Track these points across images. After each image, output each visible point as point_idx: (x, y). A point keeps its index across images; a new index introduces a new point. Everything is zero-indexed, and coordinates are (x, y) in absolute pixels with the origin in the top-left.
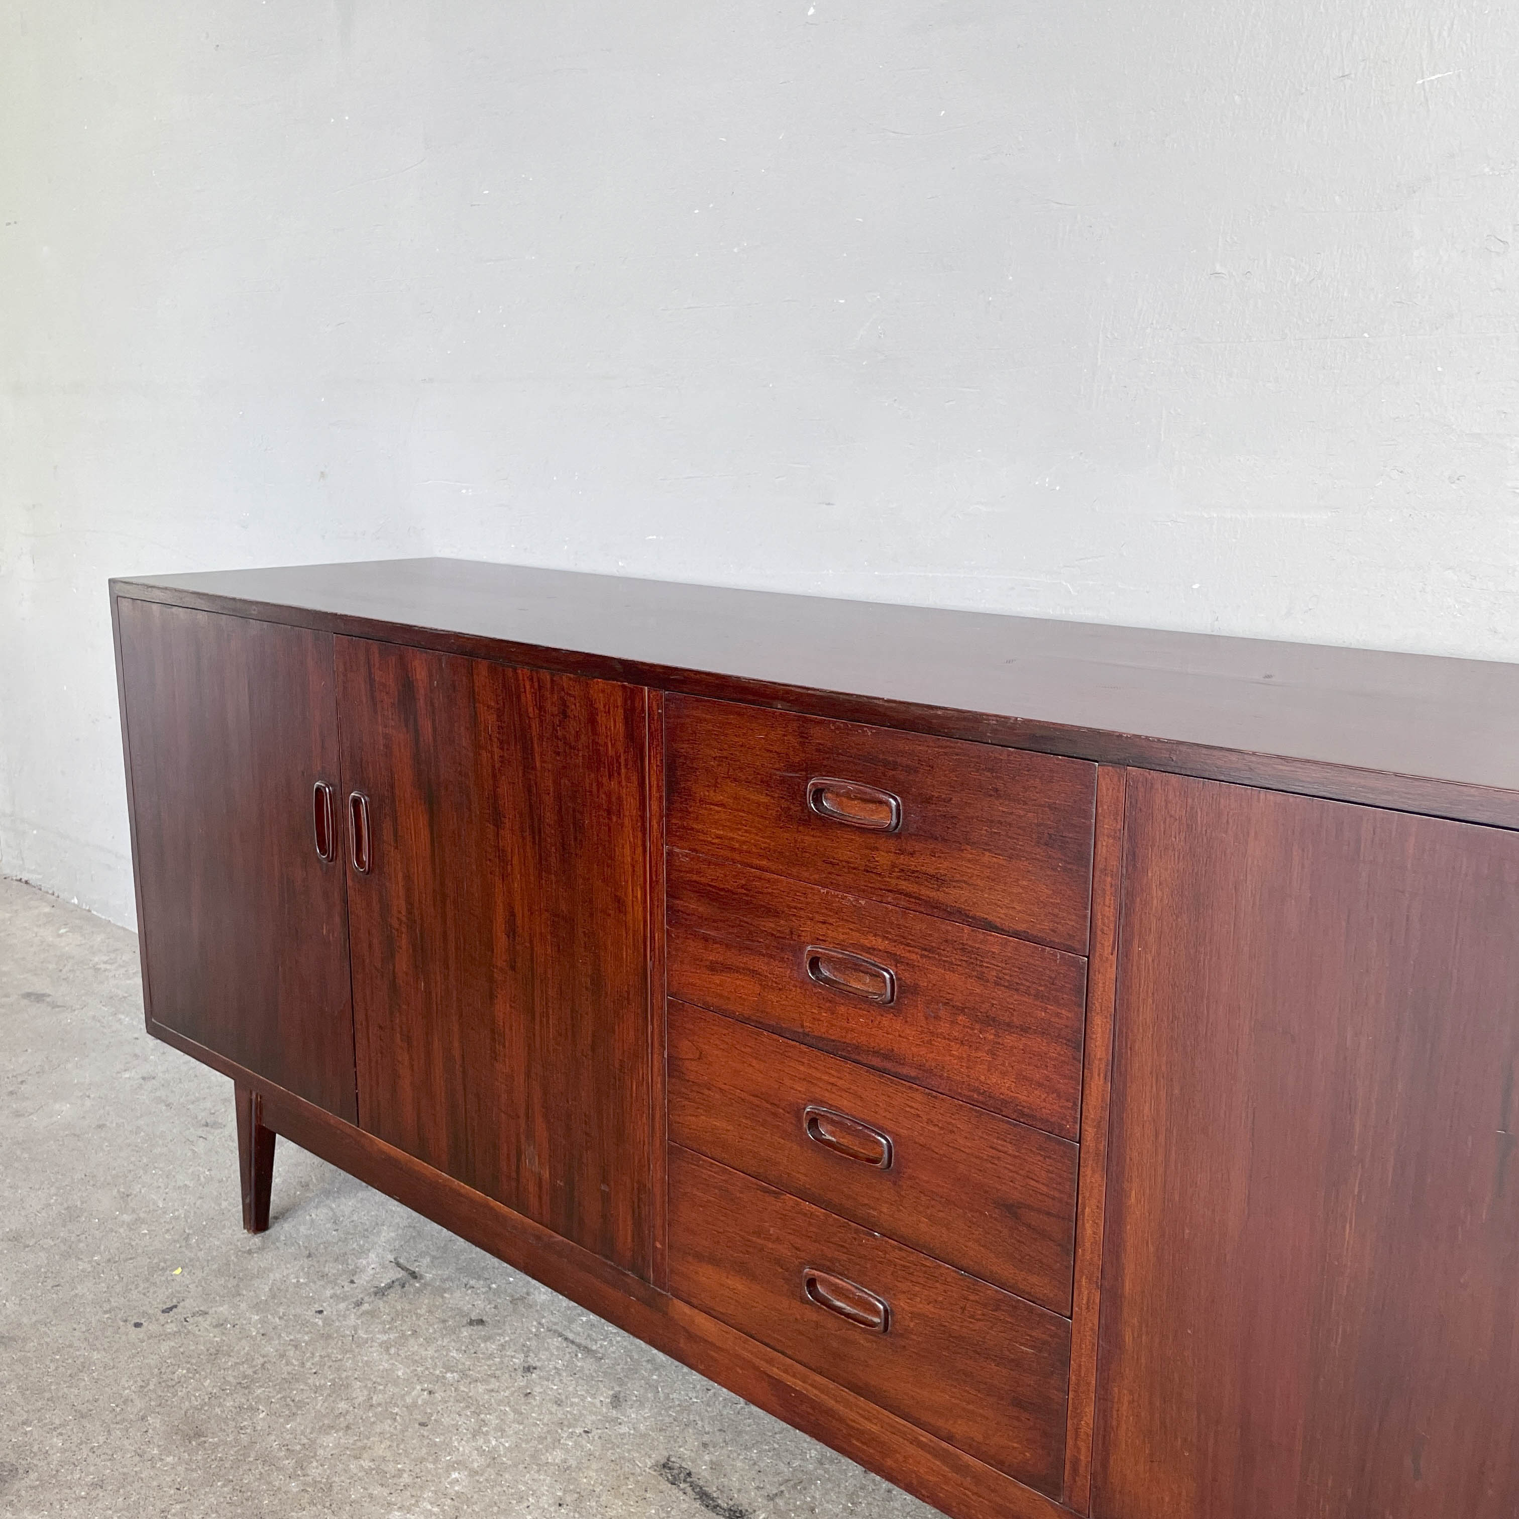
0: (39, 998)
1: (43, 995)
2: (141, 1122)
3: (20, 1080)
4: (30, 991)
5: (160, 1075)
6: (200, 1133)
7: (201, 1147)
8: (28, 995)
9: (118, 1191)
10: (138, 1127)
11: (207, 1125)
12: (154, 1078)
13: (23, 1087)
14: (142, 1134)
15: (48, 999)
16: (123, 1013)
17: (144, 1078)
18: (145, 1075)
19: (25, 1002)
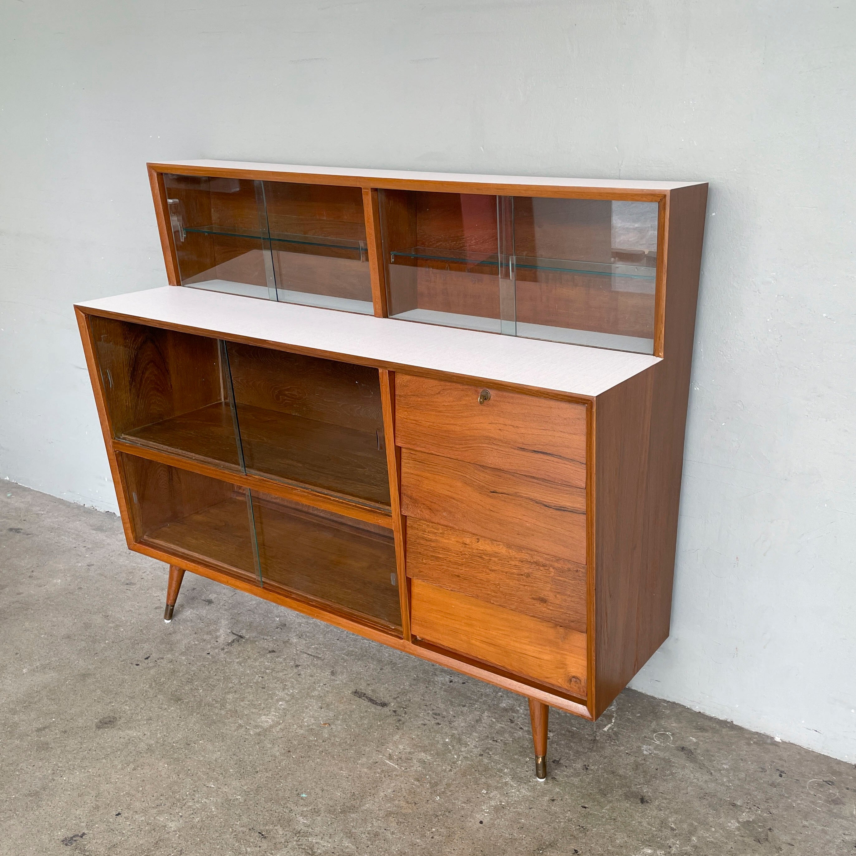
0: (17, 531)
1: (18, 529)
2: (97, 585)
3: (31, 570)
4: (11, 527)
5: (95, 563)
6: (126, 588)
7: (129, 593)
8: (11, 530)
9: (102, 615)
10: (97, 588)
11: (127, 584)
12: (93, 565)
13: (34, 573)
14: (100, 590)
15: (22, 531)
16: (62, 535)
17: (89, 566)
18: (89, 564)
19: (11, 533)
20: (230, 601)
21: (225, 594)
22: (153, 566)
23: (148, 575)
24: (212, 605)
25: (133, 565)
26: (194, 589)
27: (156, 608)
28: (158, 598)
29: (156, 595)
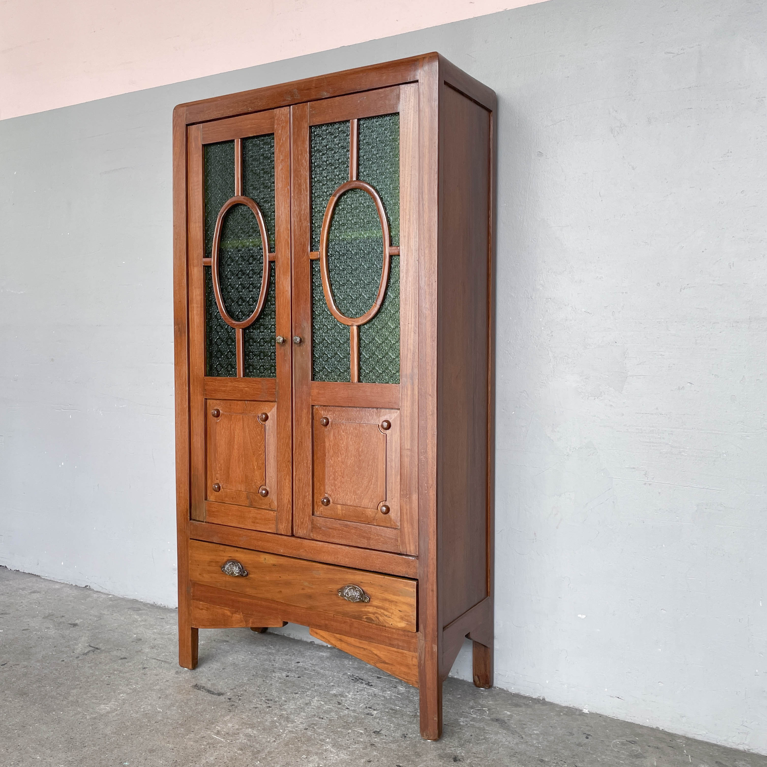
20: (93, 624)
21: (90, 620)
22: (30, 602)
23: (23, 607)
24: (77, 627)
25: (12, 601)
26: (63, 616)
27: (24, 630)
28: (28, 623)
29: (26, 621)
